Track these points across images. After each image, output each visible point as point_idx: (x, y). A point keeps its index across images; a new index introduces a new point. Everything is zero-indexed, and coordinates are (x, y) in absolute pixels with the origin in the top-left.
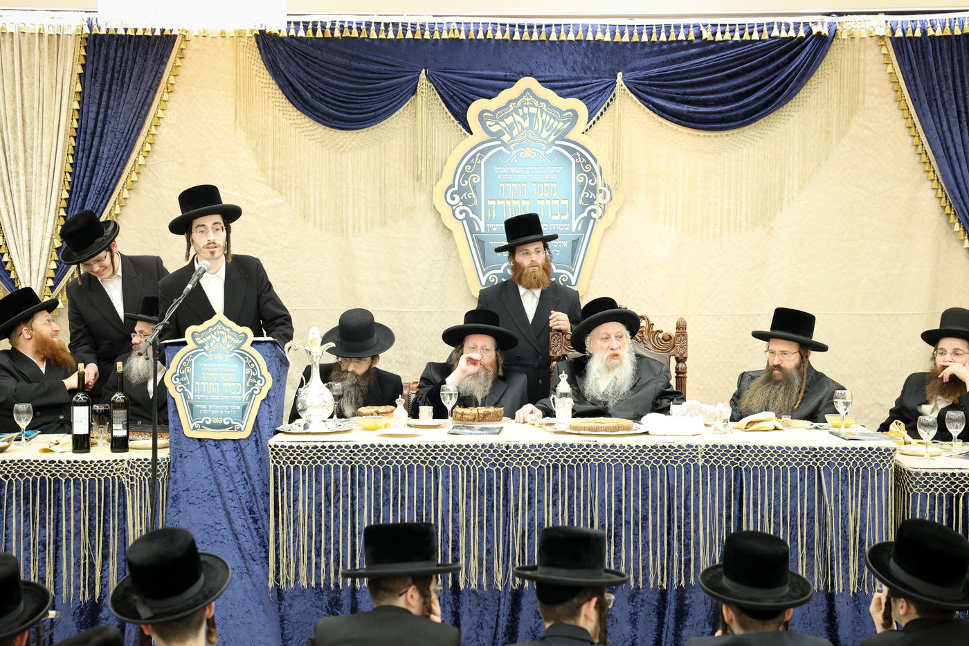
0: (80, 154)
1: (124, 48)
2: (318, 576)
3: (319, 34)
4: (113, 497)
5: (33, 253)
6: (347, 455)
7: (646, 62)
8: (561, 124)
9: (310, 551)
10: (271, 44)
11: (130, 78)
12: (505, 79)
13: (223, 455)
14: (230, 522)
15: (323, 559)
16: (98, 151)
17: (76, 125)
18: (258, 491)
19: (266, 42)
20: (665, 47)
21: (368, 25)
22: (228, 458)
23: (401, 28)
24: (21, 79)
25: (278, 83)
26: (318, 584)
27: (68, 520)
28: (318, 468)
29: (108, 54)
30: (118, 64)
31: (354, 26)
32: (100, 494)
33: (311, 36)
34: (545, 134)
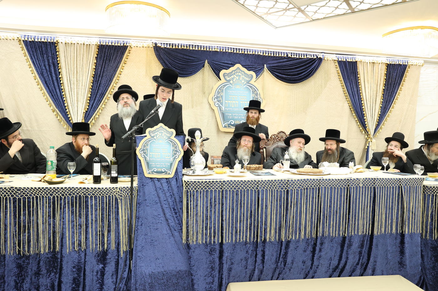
0: (95, 82)
1: (111, 50)
2: (206, 239)
3: (174, 47)
4: (113, 204)
5: (78, 114)
6: (220, 185)
7: (273, 62)
8: (248, 79)
9: (203, 228)
10: (158, 49)
11: (112, 59)
12: (231, 64)
13: (162, 185)
14: (164, 214)
15: (209, 231)
16: (101, 82)
17: (94, 73)
18: (177, 200)
19: (157, 49)
20: (278, 58)
21: (190, 45)
22: (164, 186)
23: (200, 47)
24: (77, 58)
25: (160, 62)
26: (206, 242)
27: (92, 214)
28: (207, 191)
29: (105, 51)
30: (108, 54)
31: (185, 45)
32: (106, 203)
33: (172, 48)
34: (243, 81)
